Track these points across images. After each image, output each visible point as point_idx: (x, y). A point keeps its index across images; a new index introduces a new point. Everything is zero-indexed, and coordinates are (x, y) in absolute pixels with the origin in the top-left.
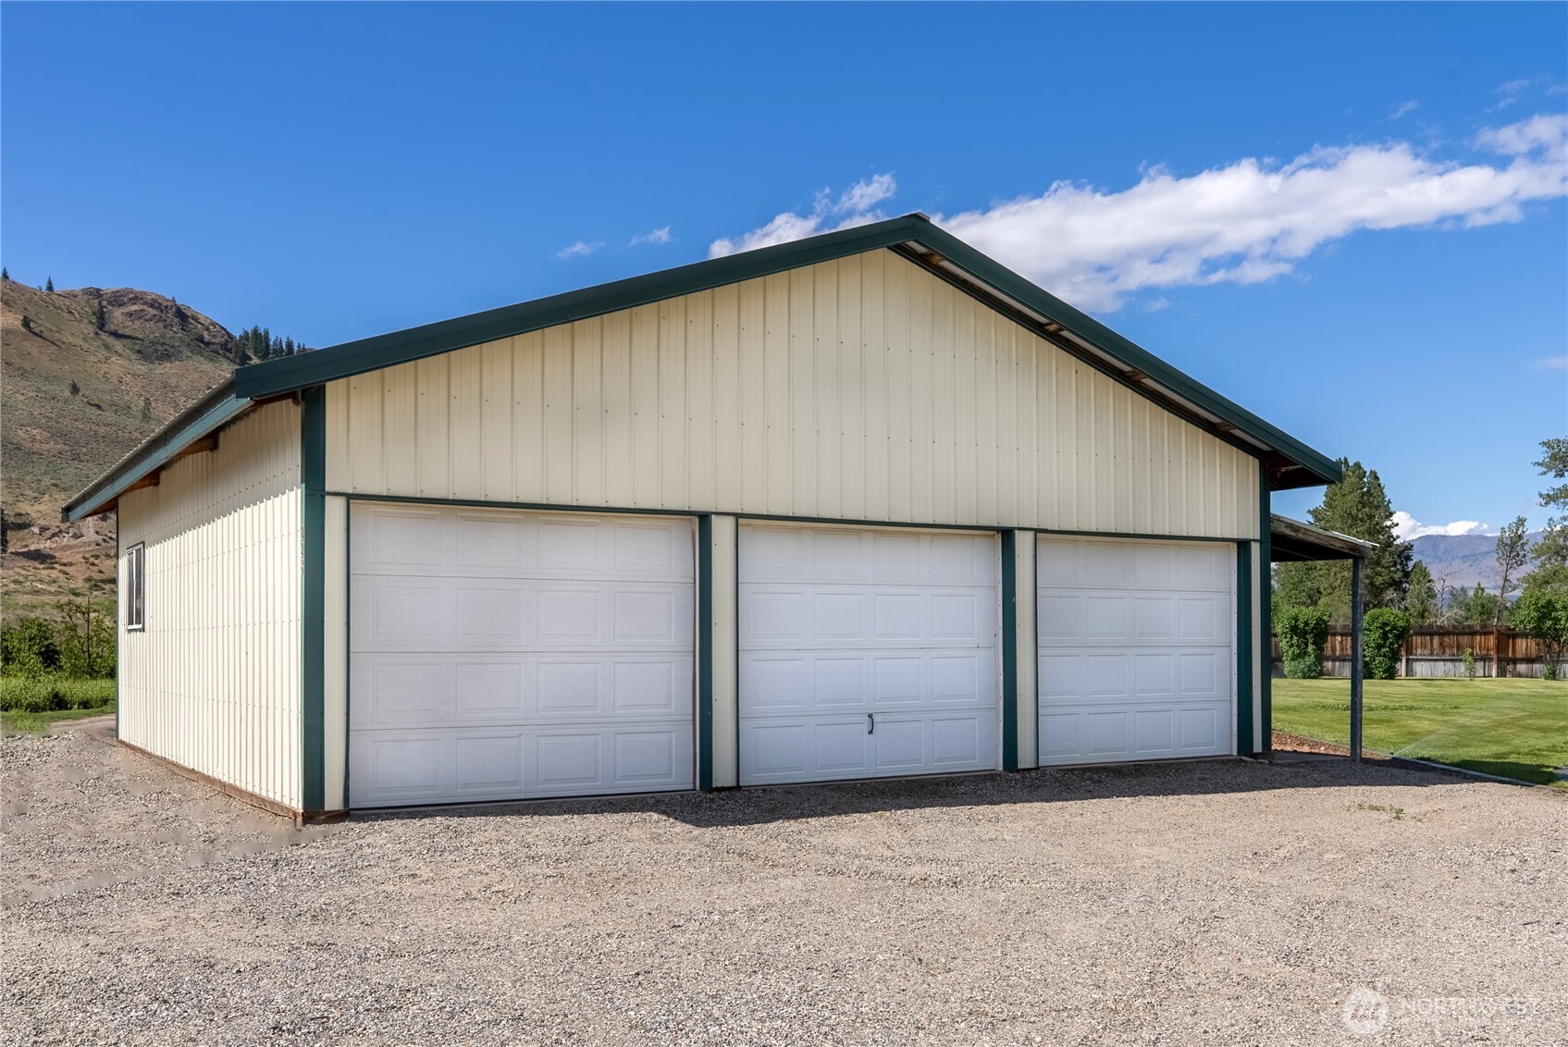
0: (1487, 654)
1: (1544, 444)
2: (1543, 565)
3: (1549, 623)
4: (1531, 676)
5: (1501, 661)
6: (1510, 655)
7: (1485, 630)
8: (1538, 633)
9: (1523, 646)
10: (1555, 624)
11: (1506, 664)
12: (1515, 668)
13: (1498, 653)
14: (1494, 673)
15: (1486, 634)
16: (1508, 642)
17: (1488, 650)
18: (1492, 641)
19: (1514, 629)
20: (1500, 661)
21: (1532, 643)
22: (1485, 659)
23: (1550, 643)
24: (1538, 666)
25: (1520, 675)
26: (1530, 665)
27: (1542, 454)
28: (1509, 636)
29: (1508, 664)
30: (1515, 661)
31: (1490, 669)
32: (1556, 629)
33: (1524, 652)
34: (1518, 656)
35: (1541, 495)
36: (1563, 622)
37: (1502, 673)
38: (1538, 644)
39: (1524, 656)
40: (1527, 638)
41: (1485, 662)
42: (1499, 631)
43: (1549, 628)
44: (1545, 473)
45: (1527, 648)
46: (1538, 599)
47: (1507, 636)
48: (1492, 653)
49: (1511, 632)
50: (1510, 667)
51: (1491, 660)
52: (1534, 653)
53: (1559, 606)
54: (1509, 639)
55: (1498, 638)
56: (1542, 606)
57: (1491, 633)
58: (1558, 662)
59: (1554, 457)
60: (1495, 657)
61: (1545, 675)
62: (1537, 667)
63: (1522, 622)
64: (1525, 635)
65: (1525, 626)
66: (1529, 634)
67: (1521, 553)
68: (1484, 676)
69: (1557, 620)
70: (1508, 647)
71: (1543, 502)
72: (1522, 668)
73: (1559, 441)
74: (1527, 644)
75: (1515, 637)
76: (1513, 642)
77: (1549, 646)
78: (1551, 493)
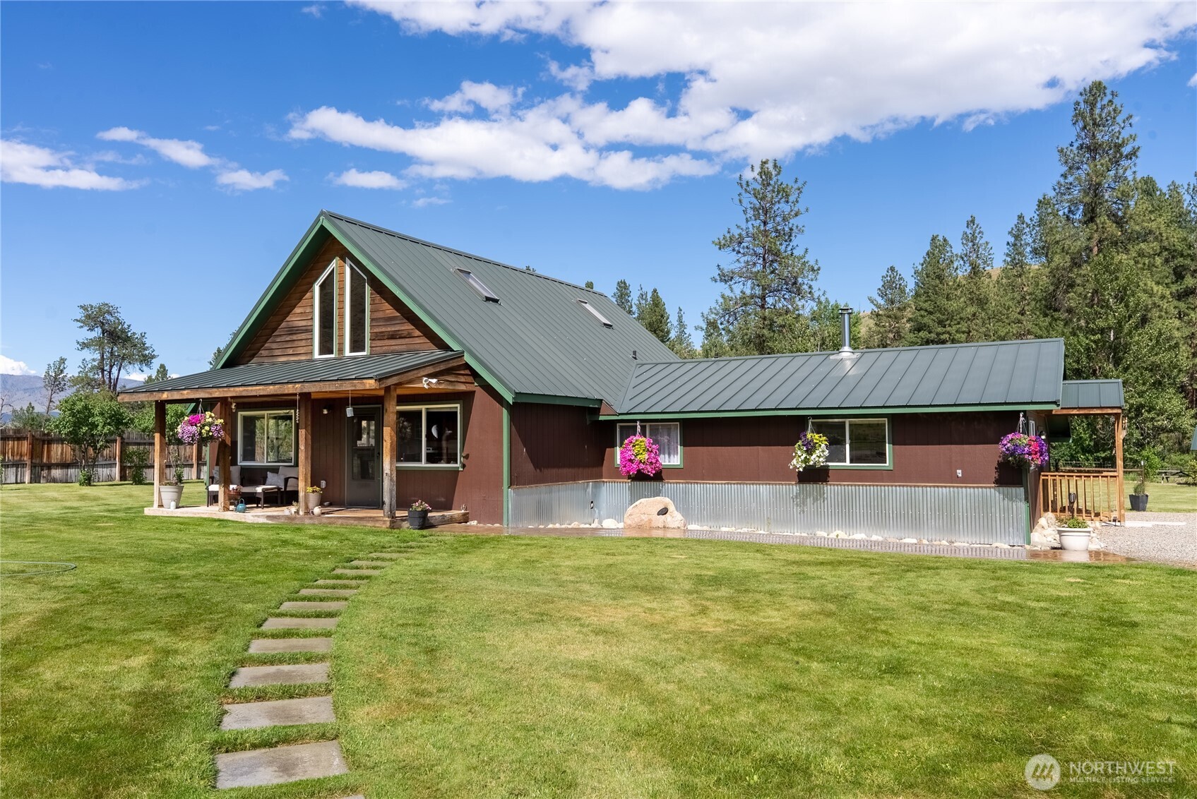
0: (20, 460)
1: (82, 307)
2: (78, 391)
3: (85, 429)
4: (66, 481)
5: (35, 467)
6: (45, 460)
7: (18, 435)
8: (74, 439)
9: (58, 452)
10: (92, 430)
11: (40, 469)
12: (49, 474)
13: (32, 458)
14: (27, 479)
15: (19, 439)
16: (43, 448)
17: (21, 456)
18: (25, 446)
19: (48, 434)
20: (33, 466)
21: (68, 449)
22: (18, 465)
23: (86, 449)
24: (73, 470)
25: (54, 481)
26: (65, 470)
27: (80, 314)
28: (44, 442)
29: (42, 470)
30: (49, 467)
31: (23, 475)
32: (93, 435)
33: (59, 457)
34: (53, 462)
35: (78, 343)
36: (99, 428)
37: (35, 479)
38: (74, 450)
39: (59, 461)
40: (62, 444)
41: (17, 468)
42: (33, 436)
43: (85, 434)
44: (82, 327)
45: (62, 454)
46: (74, 404)
47: (41, 442)
48: (25, 459)
49: (46, 438)
50: (45, 473)
51: (24, 465)
52: (69, 458)
53: (96, 411)
54: (43, 444)
55: (32, 444)
56: (78, 412)
57: (25, 438)
58: (94, 466)
59: (88, 317)
60: (28, 462)
61: (80, 481)
62: (72, 472)
63: (57, 426)
64: (61, 441)
65: (60, 432)
66: (65, 440)
67: (63, 383)
68: (17, 483)
69: (94, 426)
70: (42, 452)
71: (80, 348)
72: (56, 473)
73: (92, 306)
74: (62, 450)
75: (50, 442)
76: (48, 447)
77: (86, 451)
78: (86, 341)
